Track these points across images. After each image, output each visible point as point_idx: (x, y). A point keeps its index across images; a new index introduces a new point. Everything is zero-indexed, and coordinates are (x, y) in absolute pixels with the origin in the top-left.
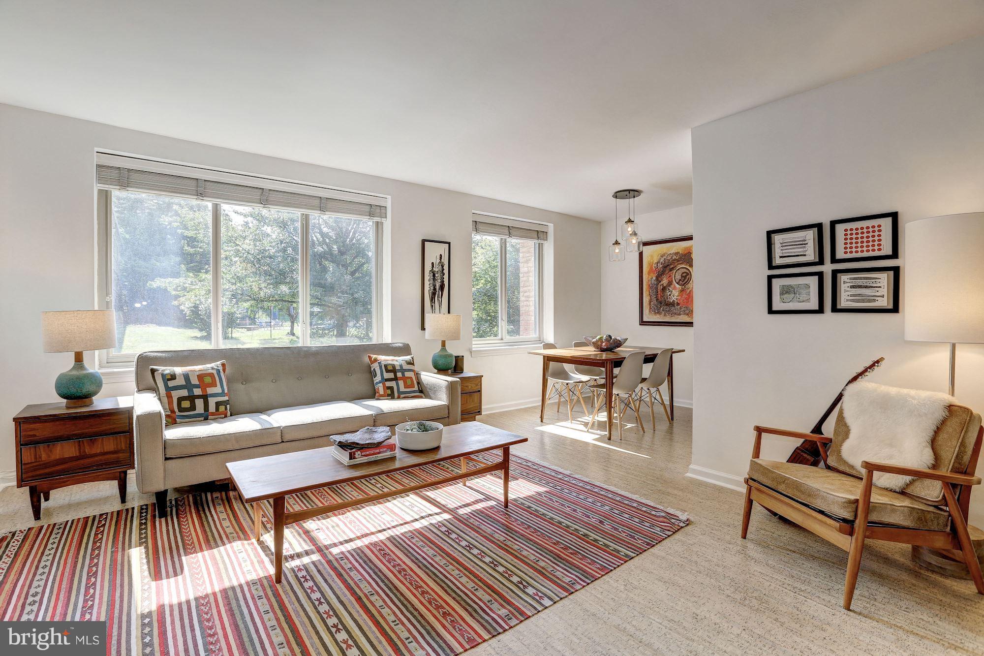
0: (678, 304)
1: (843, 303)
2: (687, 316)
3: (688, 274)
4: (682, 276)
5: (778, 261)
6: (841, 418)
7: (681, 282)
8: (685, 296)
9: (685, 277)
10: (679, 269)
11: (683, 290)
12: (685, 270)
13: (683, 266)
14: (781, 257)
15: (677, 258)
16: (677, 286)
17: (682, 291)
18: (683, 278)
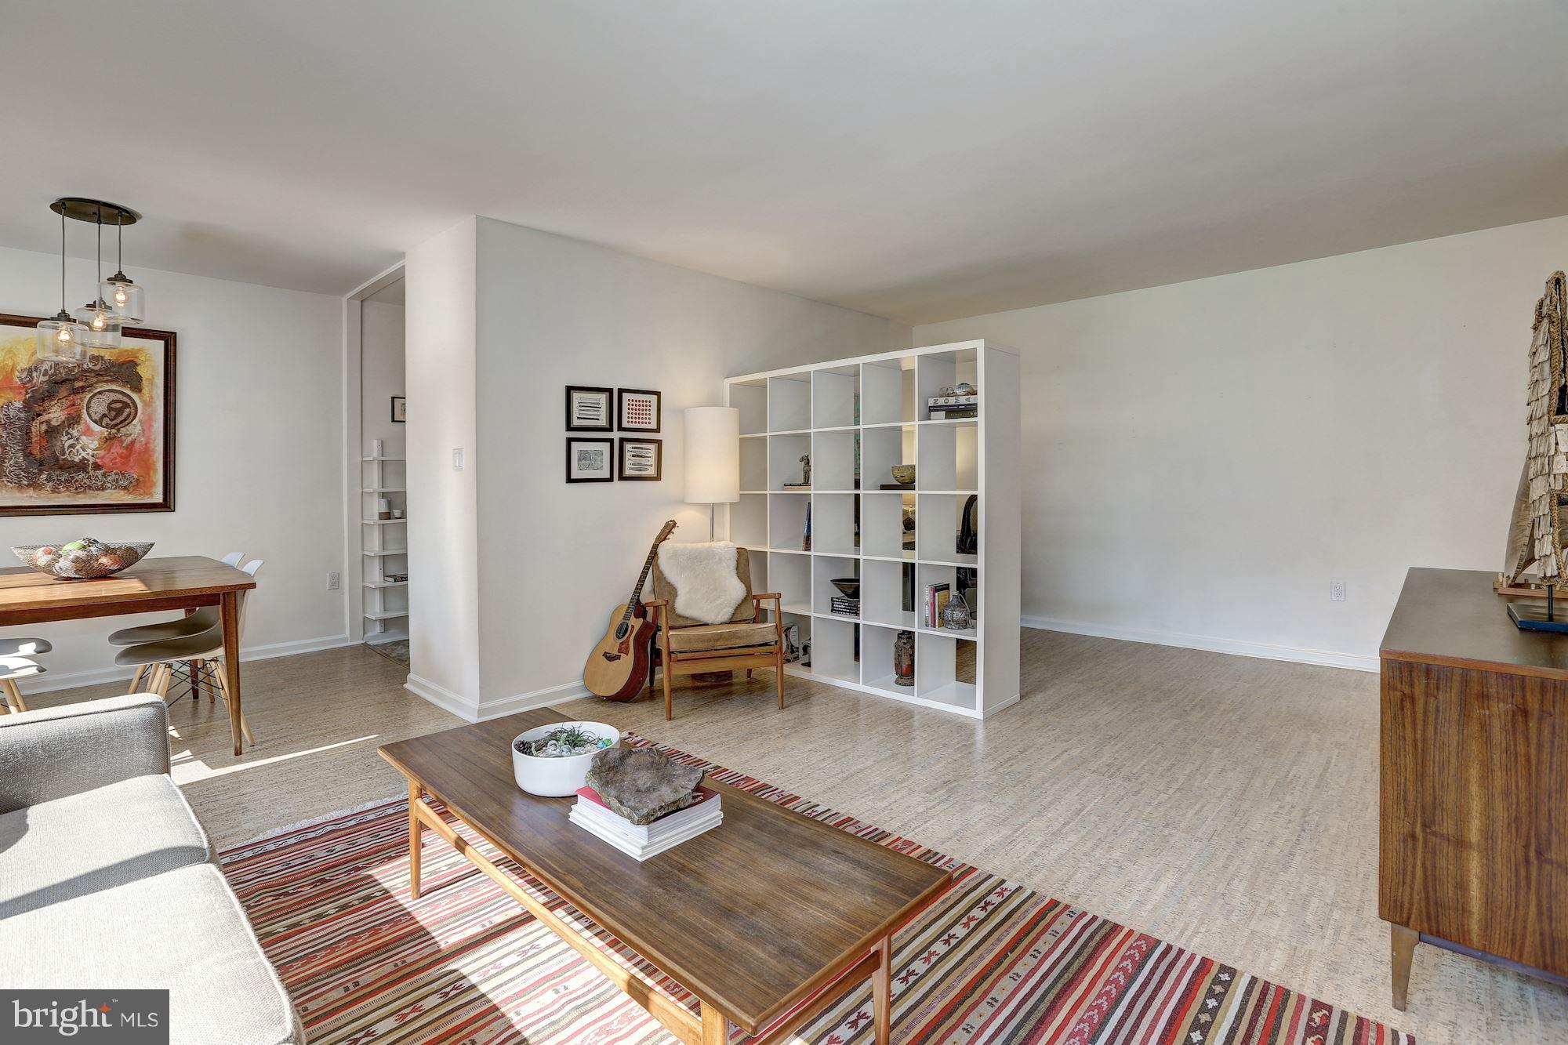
0: (97, 467)
1: (628, 472)
2: (122, 492)
3: (127, 405)
4: (110, 408)
5: (576, 422)
6: (660, 578)
7: (106, 421)
8: (116, 450)
9: (119, 412)
10: (100, 393)
11: (111, 439)
12: (120, 397)
13: (114, 387)
14: (578, 418)
15: (97, 368)
16: (96, 428)
17: (109, 439)
18: (113, 413)
